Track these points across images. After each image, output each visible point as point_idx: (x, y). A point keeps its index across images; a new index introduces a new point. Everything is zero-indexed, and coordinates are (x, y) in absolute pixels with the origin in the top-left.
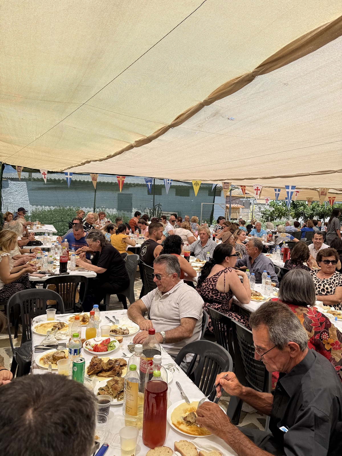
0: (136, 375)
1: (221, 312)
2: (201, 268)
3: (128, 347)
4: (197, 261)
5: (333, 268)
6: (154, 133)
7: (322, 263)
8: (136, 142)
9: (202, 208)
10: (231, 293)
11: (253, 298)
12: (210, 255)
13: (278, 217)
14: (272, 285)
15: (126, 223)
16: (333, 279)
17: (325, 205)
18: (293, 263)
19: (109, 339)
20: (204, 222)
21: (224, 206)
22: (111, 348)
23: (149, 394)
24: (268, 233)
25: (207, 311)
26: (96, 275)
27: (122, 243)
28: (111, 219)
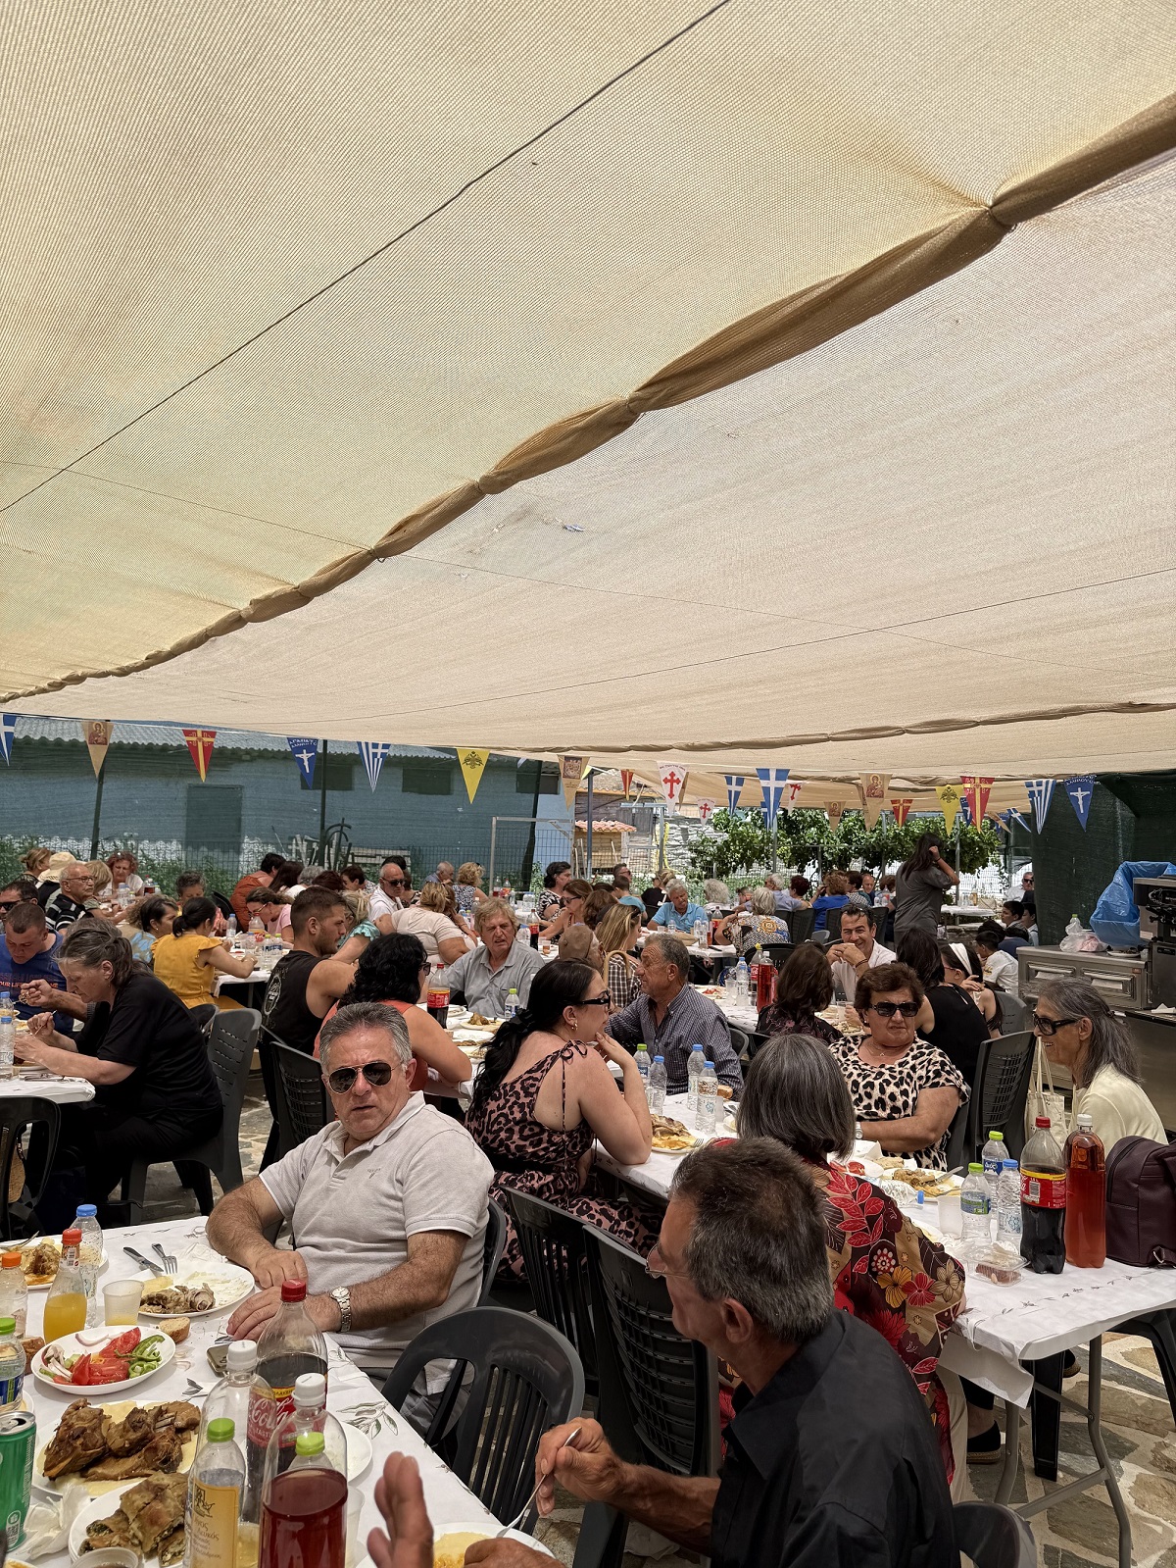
0: (231, 1458)
1: (552, 1202)
2: (484, 1045)
3: (207, 1357)
4: (472, 1022)
5: (907, 1028)
6: (316, 575)
7: (873, 1012)
8: (254, 603)
9: (494, 836)
10: (586, 1128)
11: (660, 1142)
12: (517, 1000)
13: (741, 863)
14: (720, 1092)
15: (216, 894)
16: (908, 1066)
17: (884, 824)
18: (785, 1015)
19: (137, 1331)
20: (502, 884)
21: (568, 827)
22: (142, 1366)
23: (279, 1523)
24: (710, 917)
25: (502, 1199)
26: (94, 1092)
27: (196, 968)
28: (157, 880)
